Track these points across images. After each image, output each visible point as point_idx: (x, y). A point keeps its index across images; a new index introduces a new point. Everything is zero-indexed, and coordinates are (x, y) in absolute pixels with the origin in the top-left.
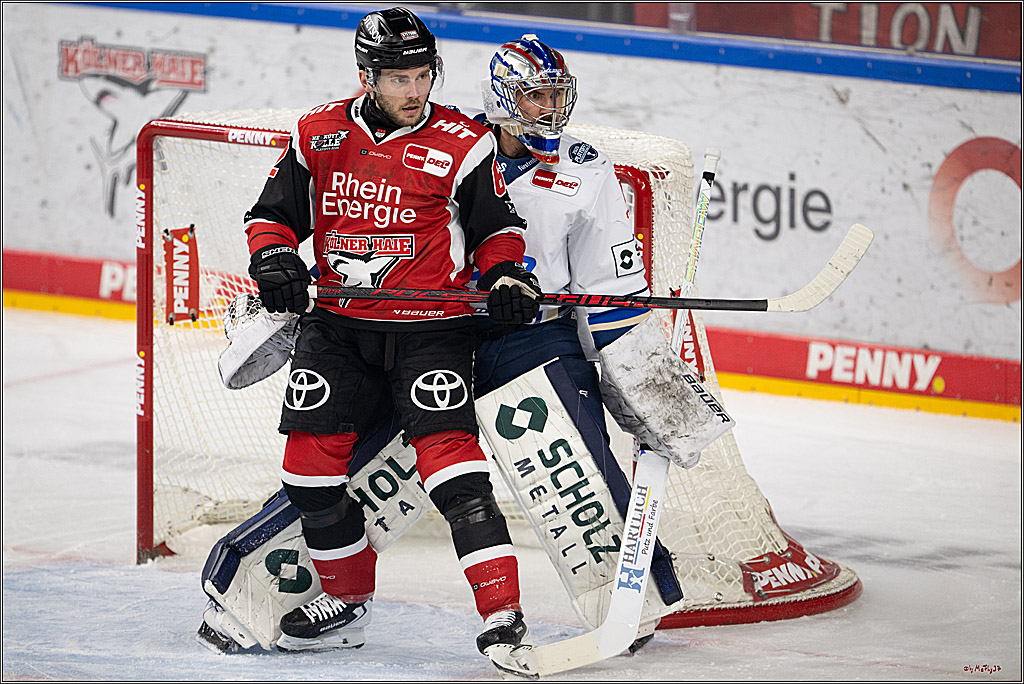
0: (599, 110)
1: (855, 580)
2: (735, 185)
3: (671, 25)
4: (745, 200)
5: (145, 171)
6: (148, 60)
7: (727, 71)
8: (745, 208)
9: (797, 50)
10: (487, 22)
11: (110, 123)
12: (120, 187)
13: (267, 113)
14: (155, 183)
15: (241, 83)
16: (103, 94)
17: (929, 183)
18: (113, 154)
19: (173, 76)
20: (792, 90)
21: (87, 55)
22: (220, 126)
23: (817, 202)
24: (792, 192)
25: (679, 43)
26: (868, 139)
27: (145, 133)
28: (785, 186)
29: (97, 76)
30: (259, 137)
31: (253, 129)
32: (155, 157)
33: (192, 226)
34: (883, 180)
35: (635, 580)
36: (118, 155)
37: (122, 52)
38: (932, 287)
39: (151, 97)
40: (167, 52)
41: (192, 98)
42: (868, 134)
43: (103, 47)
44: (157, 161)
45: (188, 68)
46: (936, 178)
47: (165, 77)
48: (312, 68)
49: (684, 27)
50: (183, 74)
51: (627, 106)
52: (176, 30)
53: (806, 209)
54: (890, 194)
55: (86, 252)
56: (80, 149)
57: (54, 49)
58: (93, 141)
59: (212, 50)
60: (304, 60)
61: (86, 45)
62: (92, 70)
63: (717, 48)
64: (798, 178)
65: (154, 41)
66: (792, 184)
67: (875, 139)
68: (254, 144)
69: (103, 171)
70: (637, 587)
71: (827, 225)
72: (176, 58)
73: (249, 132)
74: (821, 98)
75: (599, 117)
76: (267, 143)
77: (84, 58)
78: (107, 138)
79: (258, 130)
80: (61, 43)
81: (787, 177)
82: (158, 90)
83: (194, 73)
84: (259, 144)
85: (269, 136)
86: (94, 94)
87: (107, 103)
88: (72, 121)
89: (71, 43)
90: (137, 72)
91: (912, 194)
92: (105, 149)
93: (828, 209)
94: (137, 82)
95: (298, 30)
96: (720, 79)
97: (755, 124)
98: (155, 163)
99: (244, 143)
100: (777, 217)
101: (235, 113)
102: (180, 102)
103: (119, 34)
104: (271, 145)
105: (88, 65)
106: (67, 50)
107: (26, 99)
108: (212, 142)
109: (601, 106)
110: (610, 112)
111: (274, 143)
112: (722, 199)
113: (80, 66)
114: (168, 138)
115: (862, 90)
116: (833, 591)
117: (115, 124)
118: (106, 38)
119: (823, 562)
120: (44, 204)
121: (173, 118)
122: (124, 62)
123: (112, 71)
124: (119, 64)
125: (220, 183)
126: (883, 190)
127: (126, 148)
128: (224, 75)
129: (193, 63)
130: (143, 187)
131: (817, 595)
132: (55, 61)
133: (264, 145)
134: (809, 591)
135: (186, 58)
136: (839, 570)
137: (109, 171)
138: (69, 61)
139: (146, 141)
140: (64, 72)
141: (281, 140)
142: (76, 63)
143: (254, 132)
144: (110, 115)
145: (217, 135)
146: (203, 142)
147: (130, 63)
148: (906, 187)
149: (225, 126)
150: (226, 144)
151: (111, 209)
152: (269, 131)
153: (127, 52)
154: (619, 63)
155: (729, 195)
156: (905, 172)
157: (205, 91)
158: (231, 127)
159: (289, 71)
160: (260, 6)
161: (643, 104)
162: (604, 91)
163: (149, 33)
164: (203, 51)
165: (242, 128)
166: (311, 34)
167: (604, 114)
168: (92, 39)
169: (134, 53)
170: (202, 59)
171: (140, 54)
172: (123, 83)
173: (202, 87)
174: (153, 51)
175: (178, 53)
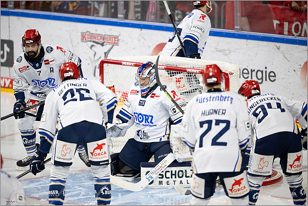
0: (217, 51)
1: (281, 175)
2: (251, 70)
3: (235, 29)
4: (254, 74)
6: (103, 37)
7: (249, 41)
8: (254, 76)
9: (267, 36)
11: (94, 53)
12: (97, 69)
13: (132, 57)
14: (104, 75)
15: (127, 43)
16: (92, 46)
17: (301, 69)
18: (95, 61)
19: (110, 41)
20: (266, 46)
21: (88, 36)
22: (120, 61)
23: (272, 74)
24: (266, 71)
25: (237, 34)
26: (285, 58)
28: (264, 70)
29: (91, 41)
30: (130, 64)
31: (129, 62)
33: (114, 86)
34: (289, 69)
36: (96, 61)
37: (97, 35)
38: (301, 96)
39: (104, 47)
40: (108, 35)
41: (115, 47)
42: (285, 57)
43: (92, 34)
45: (114, 39)
46: (302, 68)
47: (108, 42)
48: (145, 40)
49: (238, 29)
50: (113, 41)
51: (224, 50)
52: (111, 30)
53: (269, 76)
54: (290, 72)
56: (86, 60)
57: (80, 34)
58: (90, 58)
59: (120, 35)
60: (143, 37)
61: (88, 33)
62: (89, 40)
63: (247, 35)
64: (267, 68)
65: (105, 32)
66: (266, 70)
67: (286, 58)
68: (129, 66)
69: (92, 65)
71: (275, 80)
74: (273, 48)
76: (132, 65)
77: (87, 37)
78: (93, 57)
79: (130, 62)
81: (265, 68)
82: (106, 45)
83: (115, 41)
85: (133, 64)
86: (90, 46)
87: (93, 48)
88: (84, 53)
89: (84, 33)
90: (101, 41)
91: (296, 72)
92: (93, 60)
93: (275, 76)
94: (101, 43)
95: (141, 30)
96: (247, 43)
97: (256, 54)
98: (104, 70)
99: (126, 65)
100: (262, 78)
101: (124, 58)
102: (112, 48)
103: (96, 30)
104: (133, 66)
105: (89, 38)
106: (83, 34)
107: (73, 47)
109: (218, 50)
110: (220, 51)
112: (248, 73)
113: (86, 39)
115: (283, 46)
116: (276, 179)
117: (95, 53)
118: (93, 31)
119: (273, 171)
122: (97, 38)
123: (94, 40)
124: (96, 38)
126: (289, 71)
128: (123, 41)
129: (115, 38)
130: (101, 76)
131: (271, 180)
132: (80, 37)
134: (269, 179)
135: (113, 37)
136: (277, 173)
137: (94, 65)
140: (82, 40)
142: (85, 38)
143: (129, 63)
144: (94, 51)
145: (120, 63)
147: (99, 38)
148: (294, 70)
150: (122, 65)
151: (94, 75)
152: (133, 62)
153: (98, 35)
154: (222, 39)
155: (250, 72)
156: (294, 67)
158: (123, 61)
159: (139, 40)
160: (132, 24)
161: (228, 49)
162: (218, 46)
163: (104, 30)
164: (117, 35)
165: (126, 61)
166: (144, 31)
167: (219, 52)
168: (89, 32)
169: (100, 35)
170: (117, 37)
171: (101, 35)
172: (97, 43)
173: (117, 44)
174: (105, 35)
175: (111, 36)
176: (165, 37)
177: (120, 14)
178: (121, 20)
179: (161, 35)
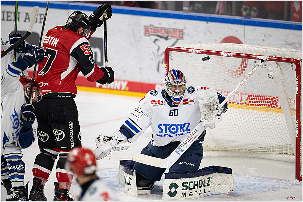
0: (287, 44)
5: (167, 60)
6: (168, 31)
10: (257, 21)
11: (157, 47)
12: (161, 65)
13: (199, 45)
14: (169, 63)
15: (192, 37)
16: (156, 40)
18: (158, 55)
19: (174, 35)
22: (186, 48)
27: (167, 50)
29: (154, 35)
30: (197, 51)
31: (195, 49)
32: (169, 57)
35: (180, 152)
36: (160, 56)
39: (169, 41)
40: (173, 29)
41: (180, 41)
43: (156, 27)
44: (170, 57)
45: (178, 33)
47: (172, 35)
48: (211, 33)
50: (177, 35)
51: (294, 43)
52: (175, 23)
55: (151, 82)
56: (150, 54)
57: (143, 28)
58: (153, 52)
59: (185, 28)
60: (209, 31)
61: (151, 27)
62: (153, 34)
65: (169, 26)
68: (196, 53)
69: (156, 60)
70: (179, 154)
72: (175, 30)
73: (194, 50)
75: (287, 46)
77: (151, 30)
78: (157, 51)
79: (196, 49)
80: (145, 26)
82: (170, 39)
83: (180, 34)
84: (197, 53)
85: (199, 51)
86: (153, 40)
87: (157, 42)
88: (148, 47)
89: (147, 26)
90: (165, 34)
92: (156, 54)
94: (165, 37)
95: (207, 23)
98: (169, 58)
99: (193, 53)
101: (191, 45)
102: (176, 42)
103: (160, 24)
104: (200, 53)
105: (152, 32)
106: (146, 28)
107: (136, 41)
108: (184, 53)
109: (287, 43)
110: (290, 44)
111: (201, 53)
113: (150, 33)
114: (172, 51)
117: (159, 48)
118: (156, 25)
120: (140, 69)
121: (174, 46)
122: (161, 31)
123: (158, 34)
124: (160, 32)
125: (187, 63)
127: (162, 54)
128: (188, 35)
129: (180, 31)
130: (166, 64)
132: (143, 31)
133: (198, 53)
135: (177, 30)
137: (158, 60)
138: (147, 31)
139: (167, 52)
140: (145, 34)
141: (202, 52)
143: (195, 50)
144: (157, 45)
145: (185, 51)
146: (182, 52)
147: (163, 32)
149: (188, 48)
150: (188, 53)
151: (158, 70)
152: (199, 50)
153: (162, 29)
154: (292, 31)
157: (183, 39)
158: (189, 48)
159: (205, 34)
160: (197, 16)
161: (299, 42)
162: (288, 39)
163: (168, 24)
164: (182, 28)
165: (192, 49)
166: (211, 24)
167: (288, 45)
168: (153, 25)
169: (164, 29)
170: (182, 31)
171: (166, 29)
172: (161, 37)
173: (182, 38)
174: (169, 29)
175: (175, 29)
176: (232, 30)
177: (185, 7)
178: (186, 13)
179: (229, 27)
